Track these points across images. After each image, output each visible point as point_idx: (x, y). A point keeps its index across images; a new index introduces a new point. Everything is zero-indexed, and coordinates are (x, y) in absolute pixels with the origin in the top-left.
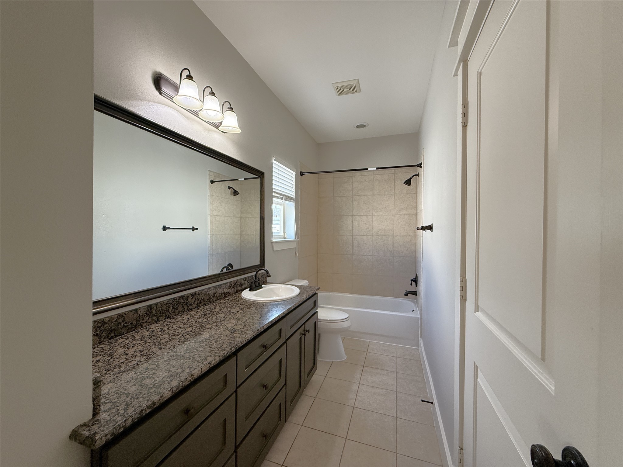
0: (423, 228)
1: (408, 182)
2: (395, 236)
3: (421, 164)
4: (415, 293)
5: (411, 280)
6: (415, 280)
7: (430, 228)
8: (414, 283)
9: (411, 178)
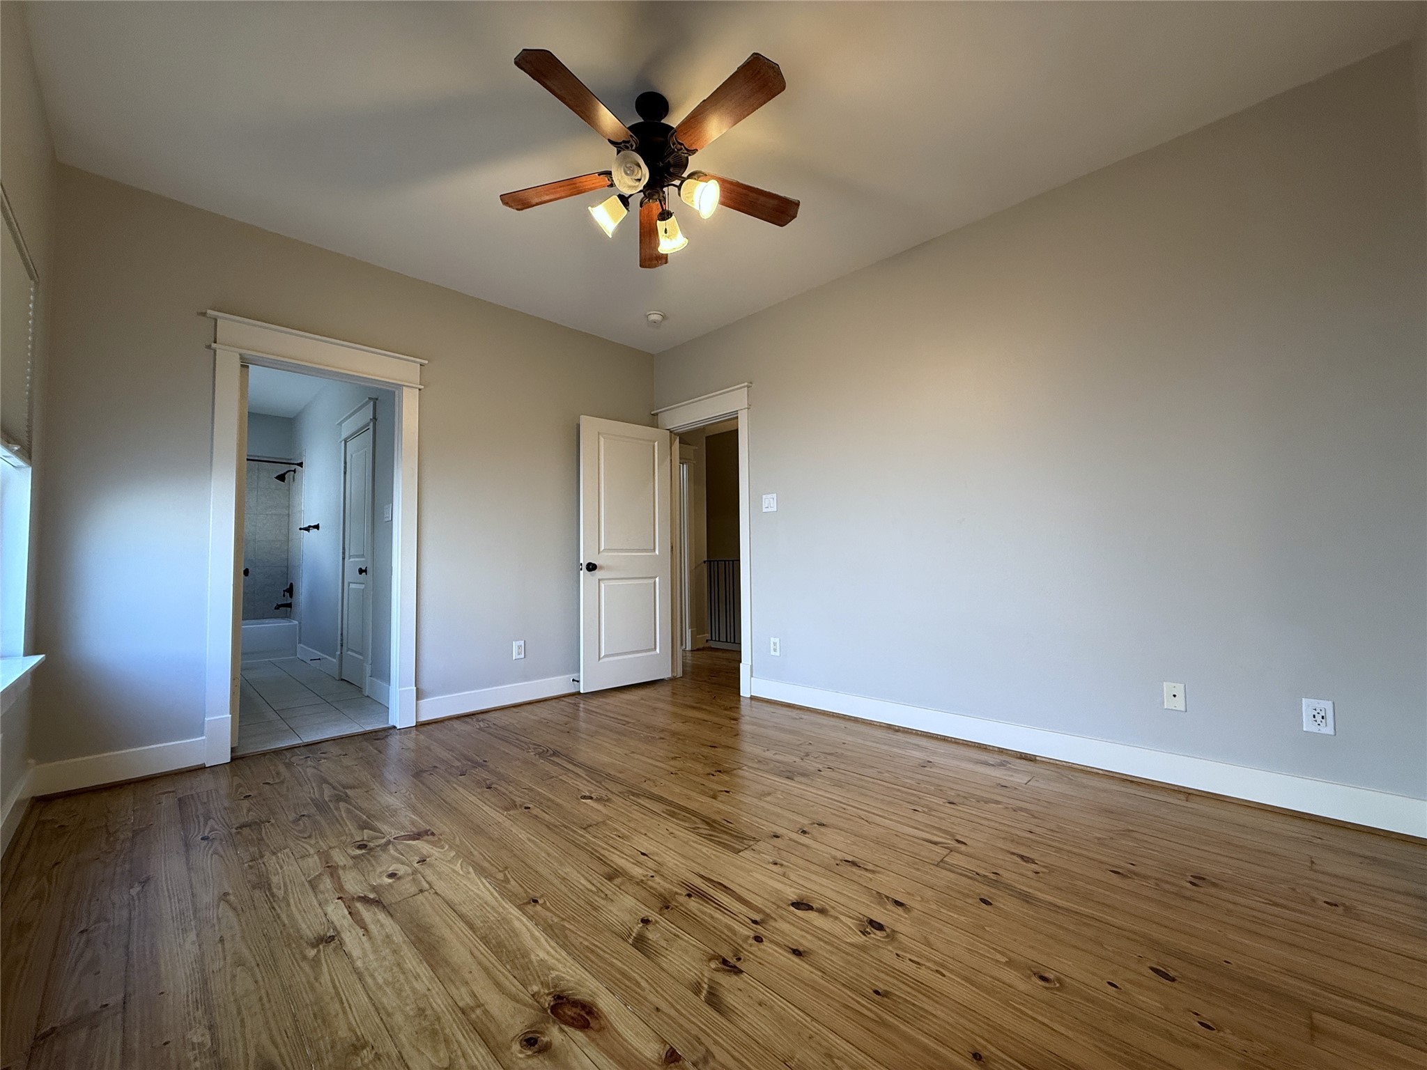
0: (307, 529)
1: (281, 478)
2: (258, 541)
3: (302, 463)
4: (289, 605)
5: (284, 591)
6: (290, 590)
7: (317, 527)
8: (287, 594)
9: (285, 474)
